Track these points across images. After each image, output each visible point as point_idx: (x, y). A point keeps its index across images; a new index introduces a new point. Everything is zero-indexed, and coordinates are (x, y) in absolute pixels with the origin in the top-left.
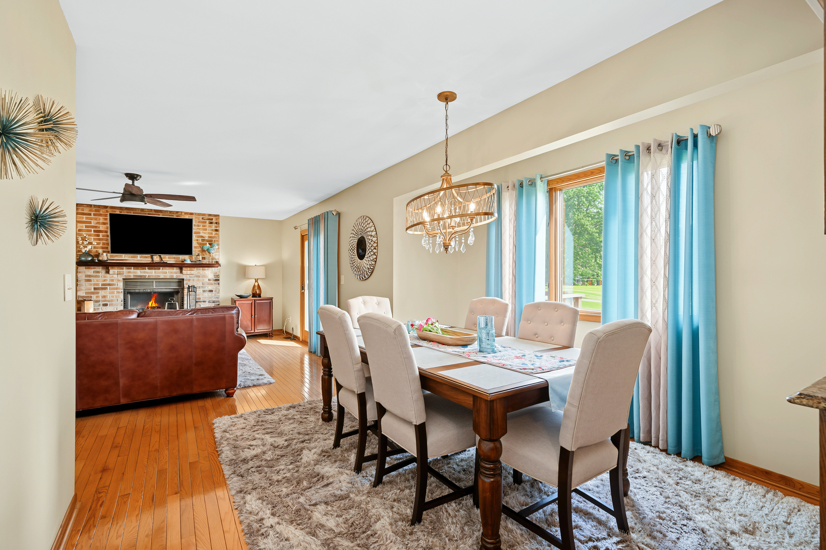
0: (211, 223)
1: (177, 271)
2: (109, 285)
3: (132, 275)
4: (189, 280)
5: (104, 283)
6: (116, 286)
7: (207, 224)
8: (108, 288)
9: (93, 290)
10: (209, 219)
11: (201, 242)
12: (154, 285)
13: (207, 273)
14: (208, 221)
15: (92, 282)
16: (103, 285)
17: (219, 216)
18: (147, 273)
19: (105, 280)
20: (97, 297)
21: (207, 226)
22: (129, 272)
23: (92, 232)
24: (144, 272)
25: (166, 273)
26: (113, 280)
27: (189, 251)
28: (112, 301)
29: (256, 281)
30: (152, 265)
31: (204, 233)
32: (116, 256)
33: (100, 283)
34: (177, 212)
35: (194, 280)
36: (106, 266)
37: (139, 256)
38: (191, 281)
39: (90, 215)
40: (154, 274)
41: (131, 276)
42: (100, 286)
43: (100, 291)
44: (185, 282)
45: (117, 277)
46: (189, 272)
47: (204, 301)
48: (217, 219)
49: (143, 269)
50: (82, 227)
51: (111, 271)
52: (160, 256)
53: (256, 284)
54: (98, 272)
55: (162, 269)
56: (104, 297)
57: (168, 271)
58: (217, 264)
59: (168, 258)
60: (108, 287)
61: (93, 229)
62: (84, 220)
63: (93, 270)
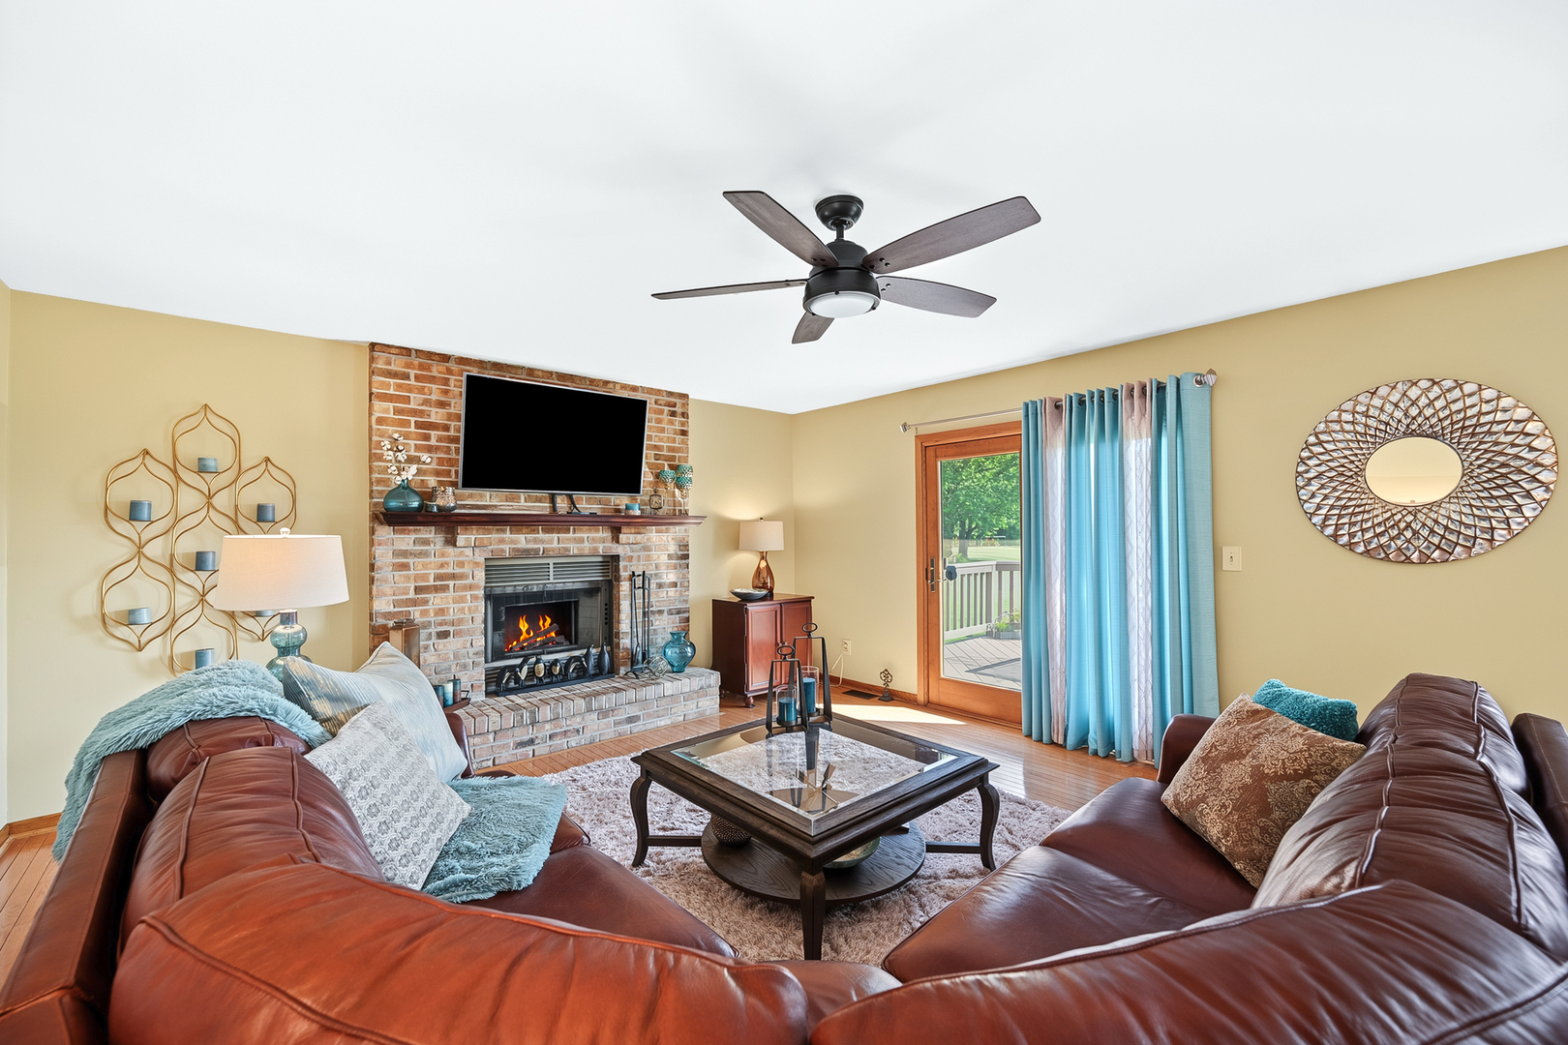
0: (673, 414)
1: (605, 535)
2: (453, 577)
3: (506, 547)
4: (630, 558)
5: (441, 571)
6: (470, 581)
7: (665, 417)
8: (451, 587)
9: (412, 595)
10: (670, 405)
11: (653, 461)
12: (551, 573)
13: (665, 538)
14: (666, 409)
15: (412, 572)
16: (438, 577)
17: (685, 396)
18: (542, 541)
19: (442, 566)
20: (424, 613)
21: (666, 421)
22: (502, 541)
23: (412, 429)
24: (535, 541)
25: (583, 541)
26: (461, 564)
27: (632, 486)
28: (461, 621)
29: (763, 558)
30: (551, 522)
31: (660, 440)
32: (471, 496)
33: (432, 573)
34: (606, 383)
35: (639, 556)
36: (449, 523)
37: (522, 494)
38: (634, 562)
39: (407, 377)
40: (555, 544)
41: (503, 551)
42: (432, 583)
43: (430, 596)
44: (622, 564)
45: (471, 551)
46: (632, 538)
47: (660, 612)
48: (683, 405)
49: (533, 532)
50: (387, 411)
51: (461, 539)
52: (570, 497)
53: (763, 564)
54: (426, 542)
55: (574, 532)
56: (441, 611)
57: (585, 536)
58: (679, 516)
59: (588, 503)
60: (451, 583)
61: (413, 420)
62: (392, 392)
63: (413, 536)
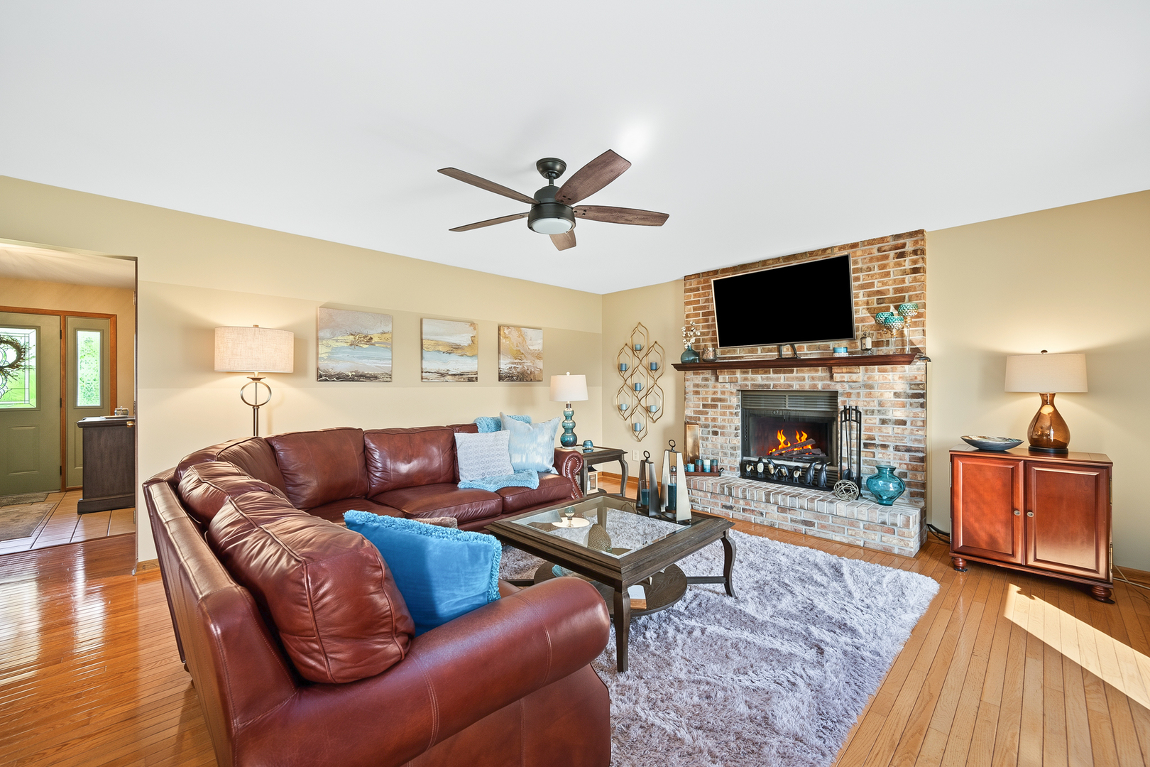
0: (902, 255)
1: (824, 374)
2: (720, 400)
3: (749, 383)
4: (849, 395)
5: (714, 396)
6: (728, 403)
7: (891, 260)
8: (719, 406)
9: (701, 408)
10: (896, 248)
11: (875, 305)
12: (787, 403)
13: (890, 377)
14: (892, 253)
15: (701, 396)
16: (713, 400)
17: (921, 232)
18: (772, 379)
19: (714, 393)
20: (706, 419)
21: (892, 265)
22: (746, 379)
23: (701, 317)
24: (768, 379)
25: (804, 379)
26: (723, 393)
27: (844, 329)
28: (723, 427)
29: (1045, 403)
30: (782, 364)
31: (884, 284)
32: (729, 352)
33: (710, 397)
34: (824, 250)
35: (858, 393)
36: (715, 367)
37: (759, 348)
38: (853, 397)
39: (698, 289)
40: (782, 382)
41: (747, 385)
42: (710, 403)
43: (709, 410)
44: (840, 399)
45: (729, 387)
46: (847, 377)
47: (884, 446)
48: (916, 242)
49: (766, 372)
50: (690, 310)
51: (721, 378)
52: (793, 347)
53: (1048, 410)
54: (707, 379)
55: (797, 373)
56: (714, 420)
57: (806, 375)
58: (915, 355)
59: (807, 350)
60: (719, 404)
61: (701, 312)
62: (692, 299)
63: (701, 376)
